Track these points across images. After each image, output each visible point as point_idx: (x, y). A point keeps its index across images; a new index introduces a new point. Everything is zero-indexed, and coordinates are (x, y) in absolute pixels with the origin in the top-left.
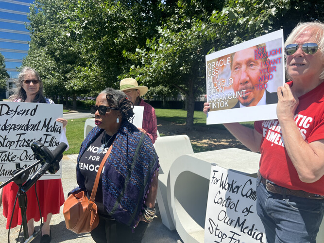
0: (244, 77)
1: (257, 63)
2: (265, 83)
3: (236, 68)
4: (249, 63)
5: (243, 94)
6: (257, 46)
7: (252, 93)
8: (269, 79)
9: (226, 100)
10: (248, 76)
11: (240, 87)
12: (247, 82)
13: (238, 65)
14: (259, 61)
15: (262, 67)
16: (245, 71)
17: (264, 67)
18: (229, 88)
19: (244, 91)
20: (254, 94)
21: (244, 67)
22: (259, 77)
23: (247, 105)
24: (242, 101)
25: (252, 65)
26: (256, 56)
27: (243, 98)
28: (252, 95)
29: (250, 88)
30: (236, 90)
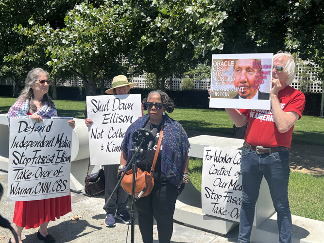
0: (243, 78)
1: (254, 71)
2: (258, 85)
3: (238, 71)
4: (248, 69)
6: (255, 59)
7: (248, 90)
8: (261, 83)
10: (247, 78)
11: (240, 84)
12: (245, 82)
13: (239, 69)
14: (256, 70)
15: (257, 74)
16: (245, 74)
17: (258, 74)
18: (231, 84)
19: (243, 88)
20: (251, 91)
21: (244, 71)
22: (254, 80)
23: (244, 97)
24: (241, 94)
25: (250, 71)
26: (253, 66)
27: (241, 92)
28: (248, 91)
29: (247, 87)
30: (236, 86)
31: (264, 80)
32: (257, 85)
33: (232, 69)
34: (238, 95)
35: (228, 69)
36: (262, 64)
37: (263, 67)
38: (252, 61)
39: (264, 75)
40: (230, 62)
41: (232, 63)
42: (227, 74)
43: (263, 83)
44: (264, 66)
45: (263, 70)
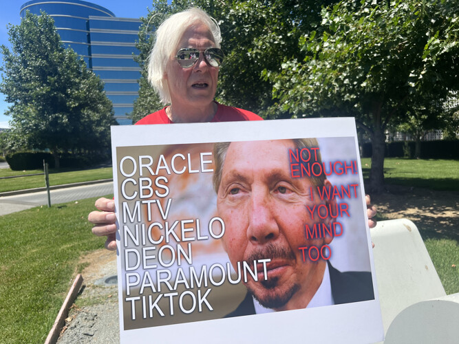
0: (260, 220)
1: (297, 188)
2: (325, 244)
3: (235, 191)
4: (274, 182)
5: (260, 270)
6: (296, 141)
7: (289, 270)
8: (334, 235)
9: (203, 289)
10: (274, 218)
11: (251, 248)
12: (272, 236)
13: (239, 184)
14: (305, 183)
15: (312, 198)
16: (264, 204)
17: (317, 200)
18: (210, 250)
19: (264, 261)
20: (299, 273)
21: (259, 191)
22: (305, 225)
23: (277, 304)
24: (260, 292)
25: (283, 190)
26: (293, 167)
27: (262, 282)
28: (289, 274)
29: (283, 254)
30: (237, 257)
31: (343, 220)
32: (318, 242)
33: (210, 185)
34: (250, 295)
35: (192, 187)
36: (326, 157)
37: (327, 169)
38: (283, 151)
39: (338, 200)
40: (196, 155)
41: (205, 159)
42: (189, 209)
43: (340, 234)
44: (332, 166)
45: (333, 180)
